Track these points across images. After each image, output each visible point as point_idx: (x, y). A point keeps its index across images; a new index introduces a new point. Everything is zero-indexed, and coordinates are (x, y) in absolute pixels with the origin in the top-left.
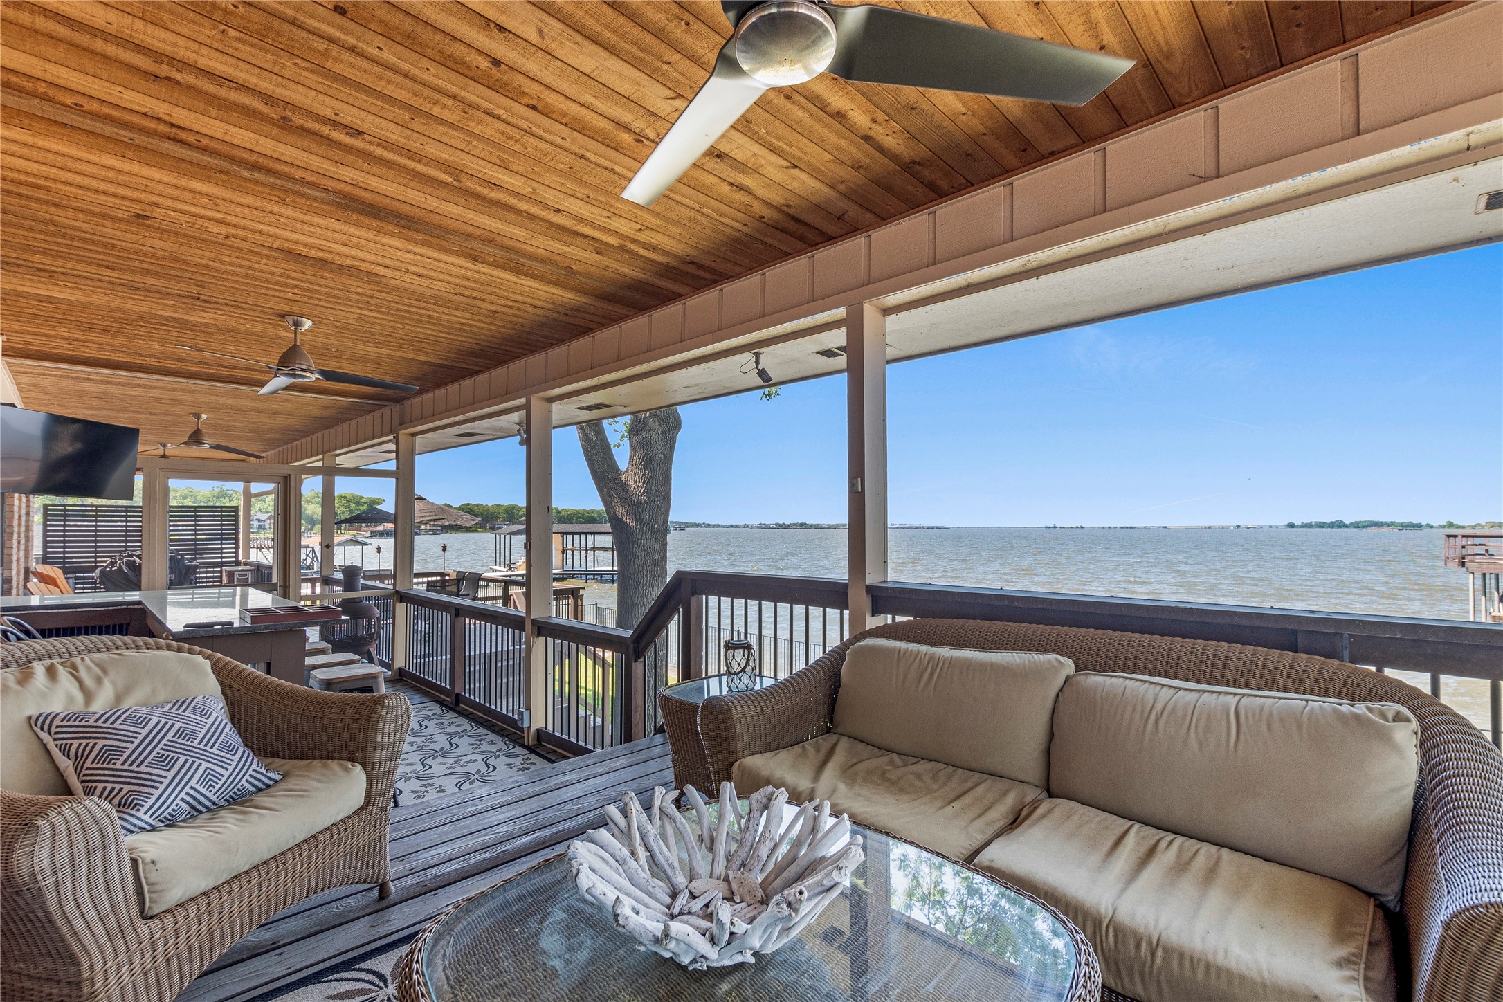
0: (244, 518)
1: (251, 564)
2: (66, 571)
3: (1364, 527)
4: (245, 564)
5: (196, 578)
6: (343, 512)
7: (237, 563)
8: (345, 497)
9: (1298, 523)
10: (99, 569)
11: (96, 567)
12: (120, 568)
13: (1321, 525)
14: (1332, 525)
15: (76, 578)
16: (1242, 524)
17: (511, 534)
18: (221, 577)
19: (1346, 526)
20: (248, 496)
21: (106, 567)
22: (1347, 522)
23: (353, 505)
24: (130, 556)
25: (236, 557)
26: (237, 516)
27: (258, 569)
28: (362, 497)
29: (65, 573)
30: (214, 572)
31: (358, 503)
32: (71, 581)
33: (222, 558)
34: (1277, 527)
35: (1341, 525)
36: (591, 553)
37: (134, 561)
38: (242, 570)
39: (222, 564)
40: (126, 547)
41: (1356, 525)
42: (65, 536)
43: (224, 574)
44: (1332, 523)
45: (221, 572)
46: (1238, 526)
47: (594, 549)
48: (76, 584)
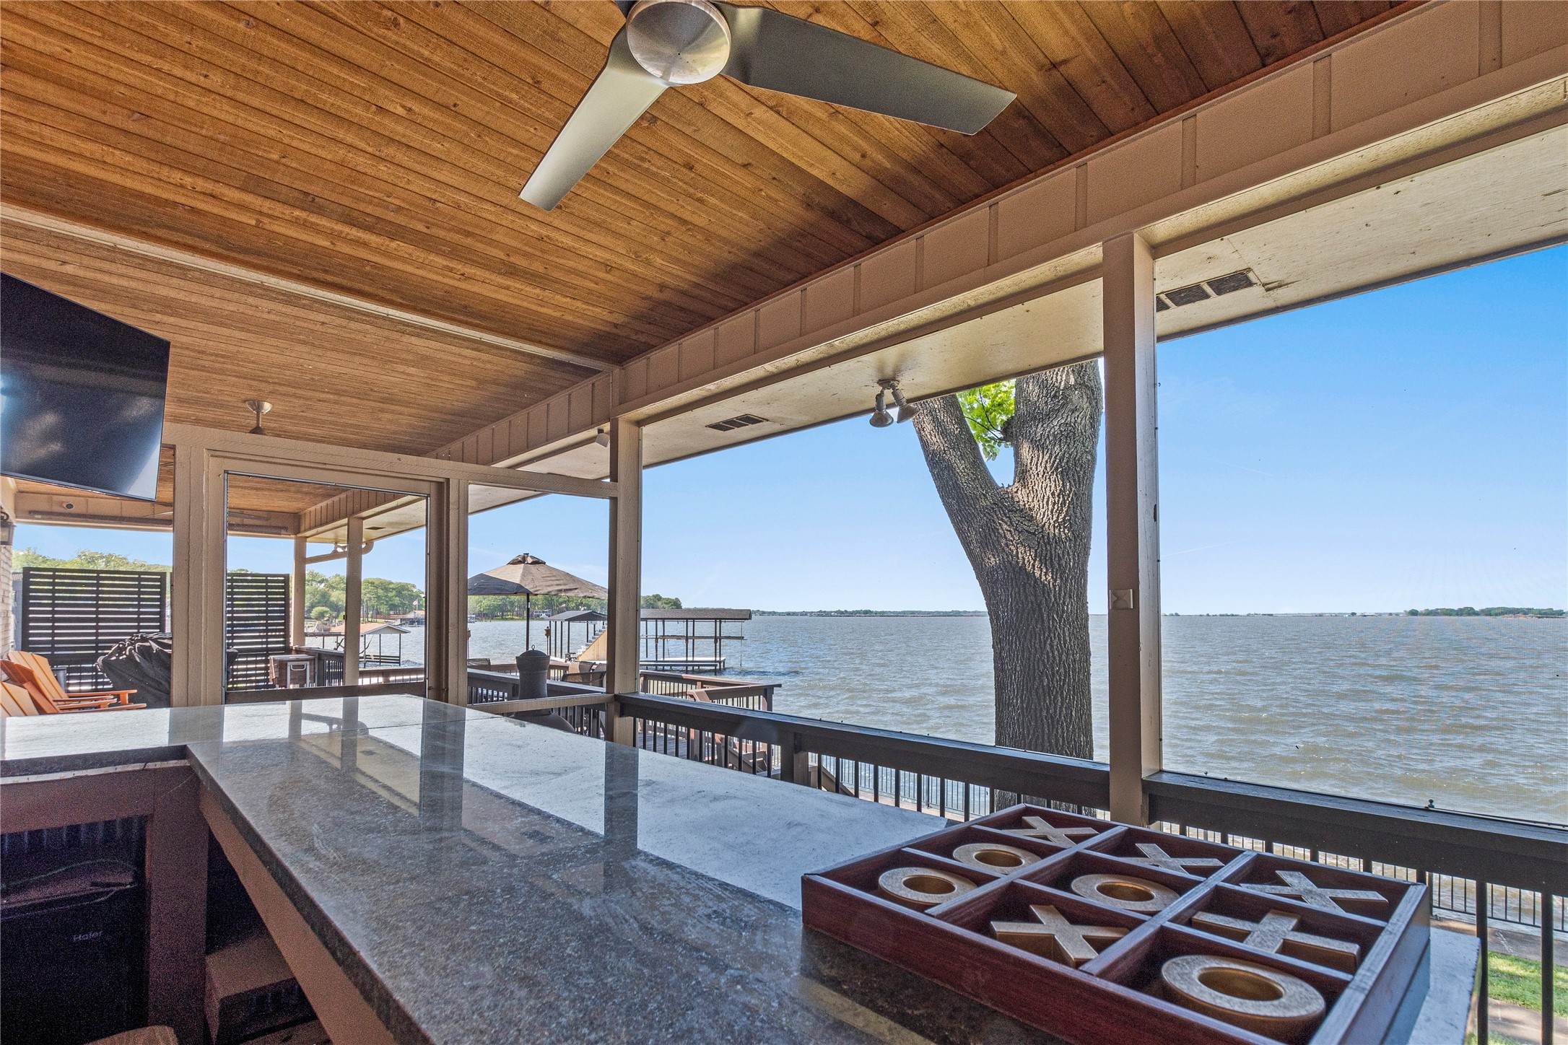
0: (297, 590)
1: (308, 651)
2: (54, 661)
3: (1496, 615)
4: (298, 651)
5: (234, 670)
6: (370, 599)
7: (287, 650)
8: (372, 583)
9: (1420, 609)
10: (101, 658)
11: (97, 655)
12: (131, 657)
13: (1448, 613)
14: (1460, 612)
15: (69, 670)
16: (1359, 612)
17: (569, 620)
18: (267, 668)
19: (1476, 614)
20: (301, 560)
21: (112, 655)
22: (1477, 609)
23: (380, 592)
24: (144, 639)
25: (286, 642)
26: (286, 587)
27: (319, 658)
28: (391, 583)
29: (52, 664)
30: (256, 662)
31: (386, 589)
32: (61, 674)
33: (267, 643)
34: (1397, 615)
35: (1470, 612)
36: (660, 641)
37: (150, 647)
38: (298, 660)
39: (268, 652)
40: (139, 627)
41: (1488, 612)
42: (53, 612)
43: (272, 665)
44: (1460, 610)
45: (267, 661)
46: (1353, 614)
47: (664, 637)
48: (69, 678)
